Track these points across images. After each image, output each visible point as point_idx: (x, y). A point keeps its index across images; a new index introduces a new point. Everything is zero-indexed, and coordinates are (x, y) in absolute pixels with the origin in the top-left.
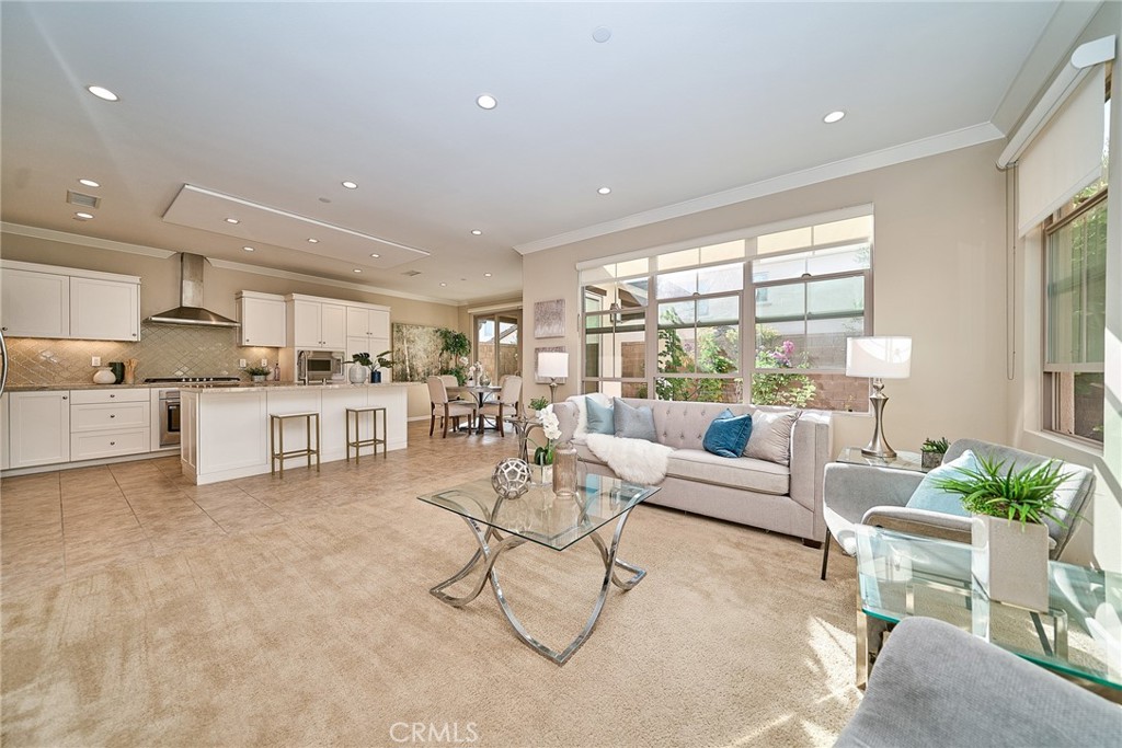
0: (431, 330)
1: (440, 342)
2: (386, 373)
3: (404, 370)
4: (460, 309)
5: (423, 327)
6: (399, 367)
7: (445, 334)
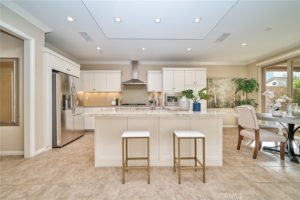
0: (229, 80)
1: (235, 86)
2: (203, 103)
3: (213, 101)
4: (248, 67)
5: (225, 79)
6: (211, 100)
7: (239, 81)
